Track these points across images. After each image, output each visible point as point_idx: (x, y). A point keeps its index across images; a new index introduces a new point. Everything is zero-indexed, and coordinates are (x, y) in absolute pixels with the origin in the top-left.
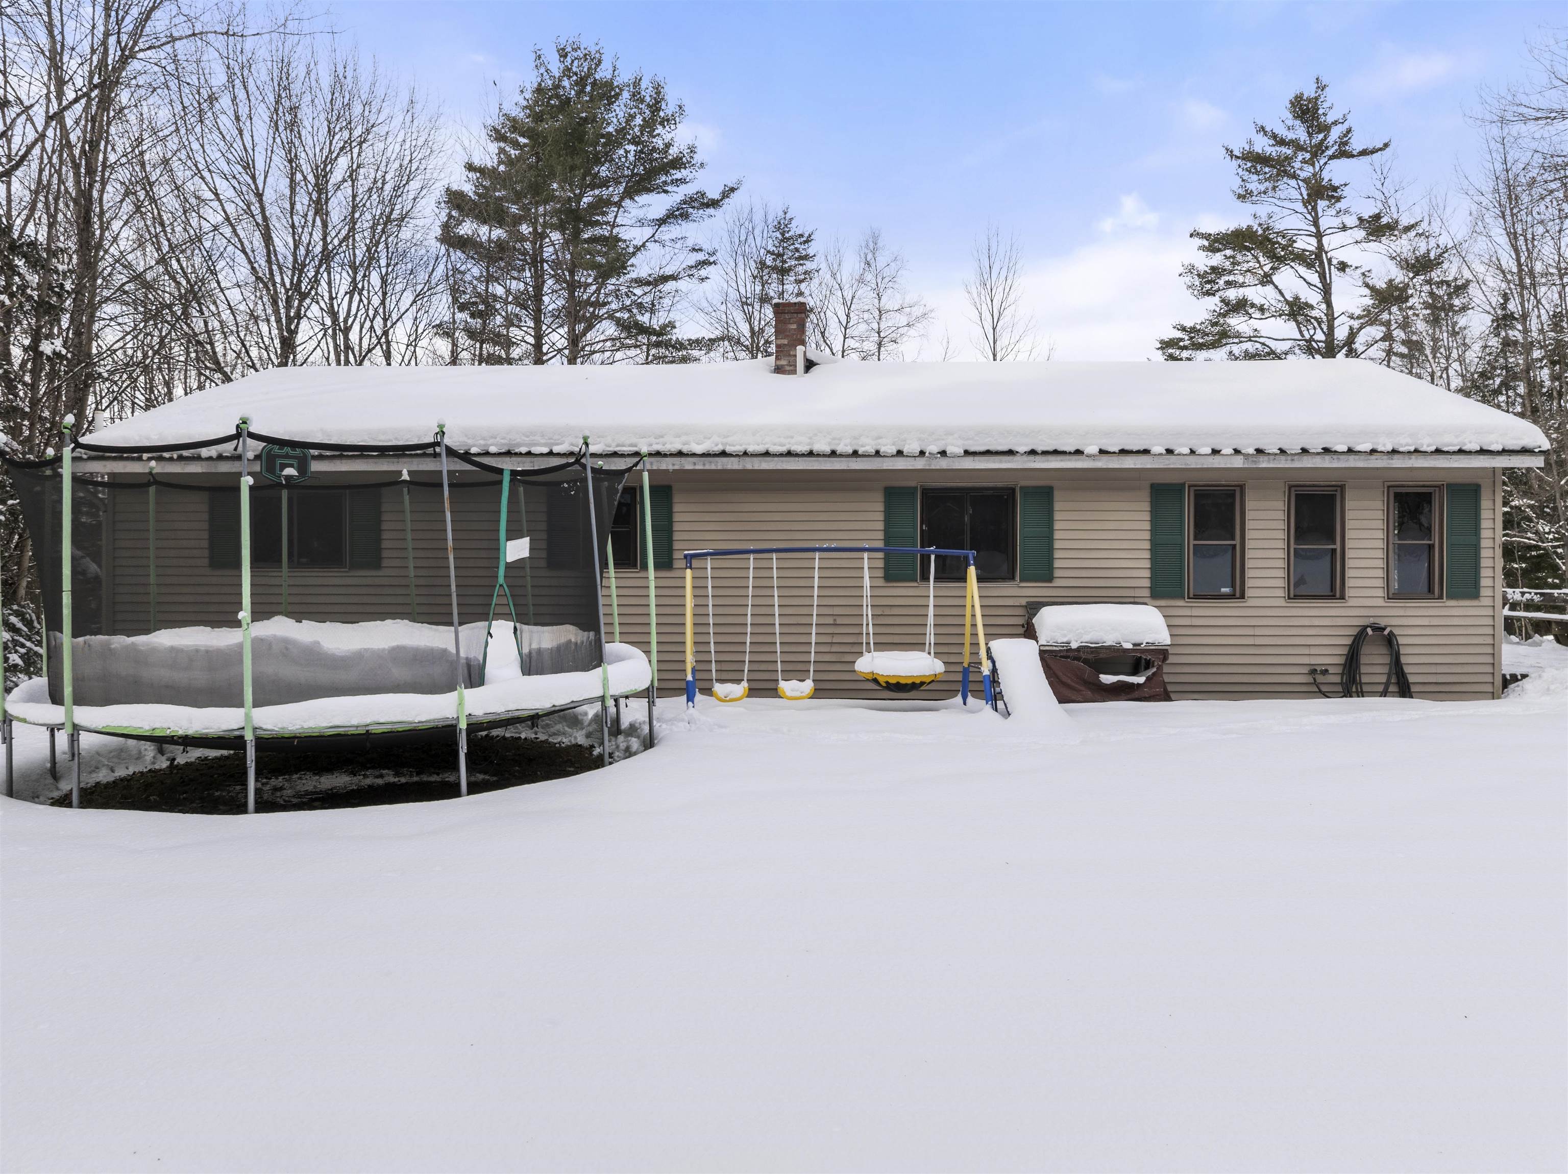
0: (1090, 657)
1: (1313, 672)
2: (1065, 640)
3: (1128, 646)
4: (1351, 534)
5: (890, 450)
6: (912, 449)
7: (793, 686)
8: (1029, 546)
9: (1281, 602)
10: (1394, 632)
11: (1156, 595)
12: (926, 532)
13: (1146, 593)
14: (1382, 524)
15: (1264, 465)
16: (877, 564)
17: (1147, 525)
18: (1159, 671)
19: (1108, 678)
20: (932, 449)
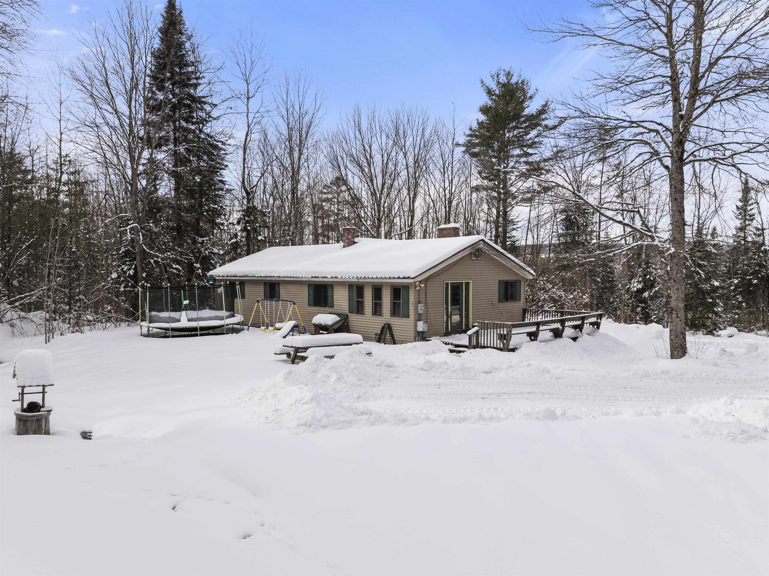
0: (320, 326)
1: (375, 334)
2: (315, 322)
3: (324, 324)
4: (384, 299)
5: (301, 276)
6: (304, 276)
7: (270, 328)
8: (329, 299)
9: (371, 316)
10: (392, 325)
11: (350, 312)
12: (315, 295)
13: (348, 312)
14: (389, 296)
15: (360, 281)
16: (307, 302)
17: (348, 295)
18: (332, 331)
19: (321, 332)
20: (306, 276)
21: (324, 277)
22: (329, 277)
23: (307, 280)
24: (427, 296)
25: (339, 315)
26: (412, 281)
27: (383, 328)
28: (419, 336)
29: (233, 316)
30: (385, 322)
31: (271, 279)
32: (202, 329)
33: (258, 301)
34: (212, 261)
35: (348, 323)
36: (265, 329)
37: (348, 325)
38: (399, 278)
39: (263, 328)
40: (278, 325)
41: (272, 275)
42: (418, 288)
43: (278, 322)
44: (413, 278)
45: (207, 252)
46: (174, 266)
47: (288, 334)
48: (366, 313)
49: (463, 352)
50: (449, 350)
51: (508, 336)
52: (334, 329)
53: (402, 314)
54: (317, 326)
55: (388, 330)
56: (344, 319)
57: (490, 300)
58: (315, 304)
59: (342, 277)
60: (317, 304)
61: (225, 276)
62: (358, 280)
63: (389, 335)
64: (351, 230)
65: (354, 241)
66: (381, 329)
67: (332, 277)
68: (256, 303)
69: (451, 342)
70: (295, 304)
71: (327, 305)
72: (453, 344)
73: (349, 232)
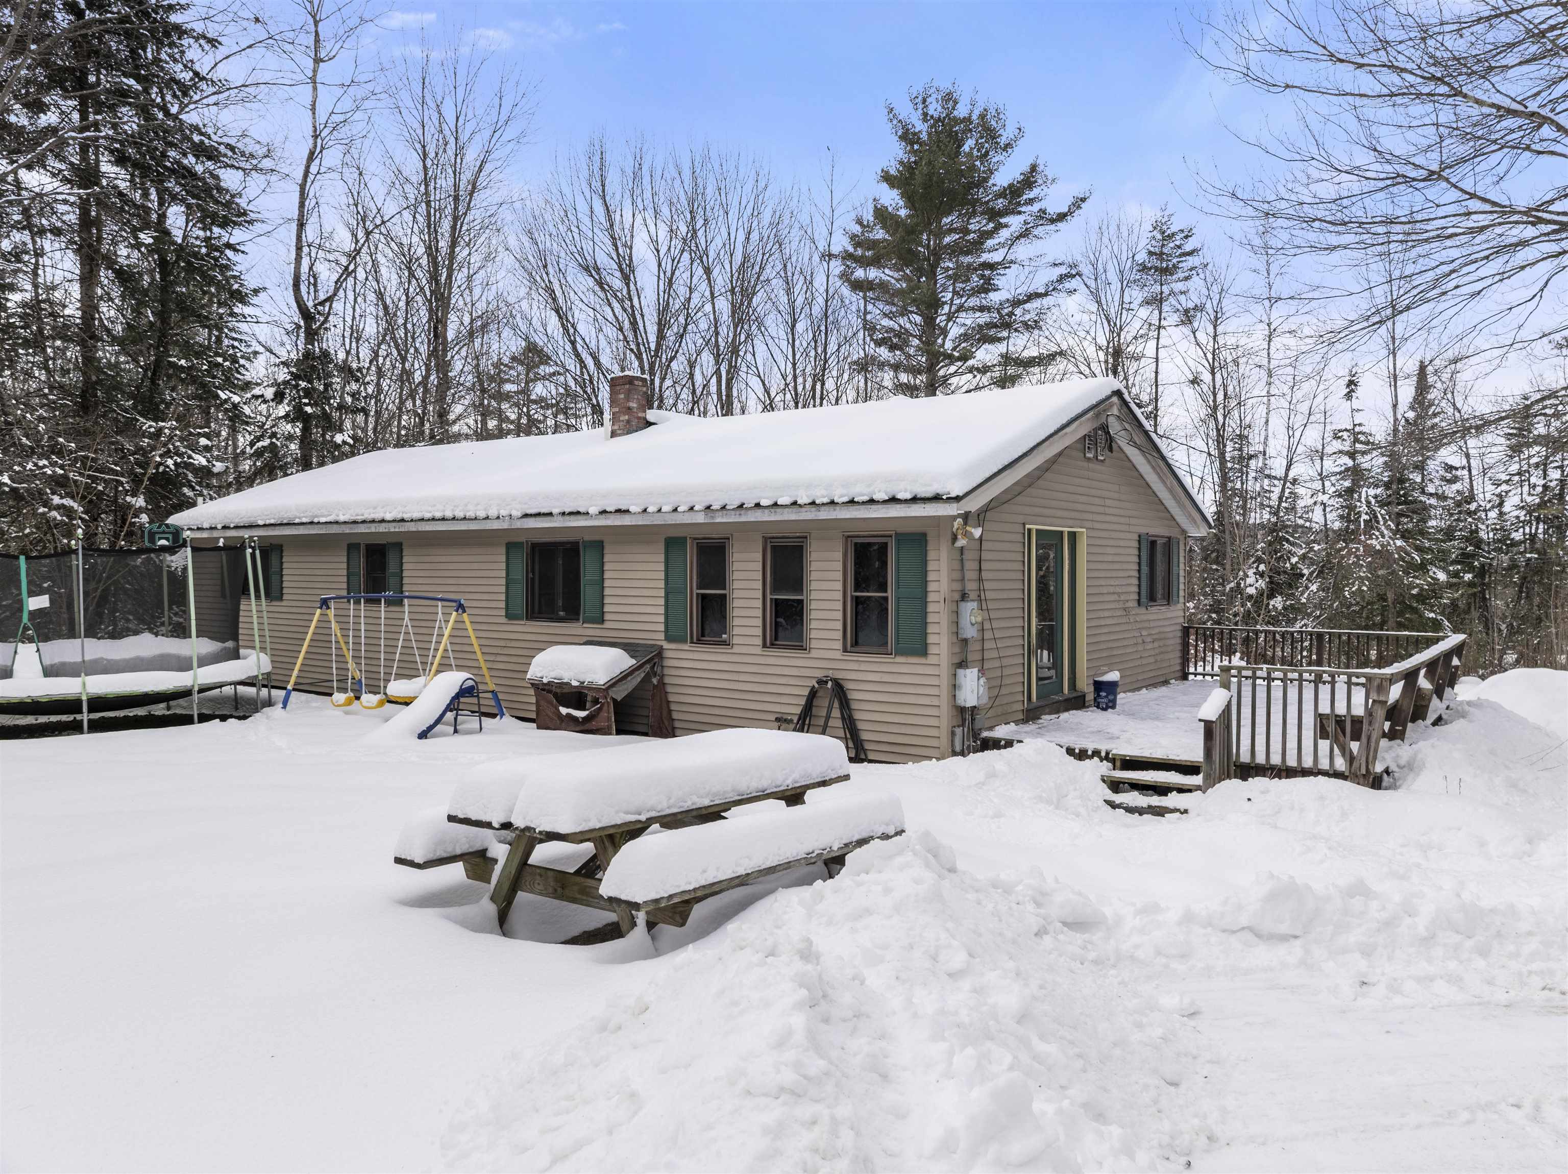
0: (558, 691)
1: (777, 720)
2: (539, 675)
3: (575, 683)
4: (814, 586)
5: (482, 514)
6: (493, 513)
7: (368, 699)
8: (588, 590)
9: (759, 650)
10: (848, 686)
11: (669, 638)
12: (533, 579)
13: (662, 636)
14: (839, 575)
15: (718, 520)
16: (503, 605)
17: (662, 575)
18: (605, 708)
19: (564, 711)
20: (503, 512)
21: (571, 514)
22: (593, 510)
23: (505, 526)
24: (984, 575)
25: (629, 648)
26: (951, 510)
27: (813, 694)
28: (963, 725)
29: (235, 655)
30: (820, 674)
31: (373, 528)
32: (98, 703)
33: (325, 603)
34: (186, 490)
35: (662, 676)
36: (349, 703)
37: (662, 684)
38: (893, 500)
39: (339, 697)
40: (397, 688)
41: (378, 516)
42: (962, 542)
43: (399, 676)
44: (958, 499)
45: (170, 462)
46: (56, 500)
47: (438, 721)
48: (736, 640)
49: (1181, 790)
50: (1104, 781)
51: (1370, 723)
52: (614, 700)
53: (897, 642)
54: (549, 691)
55: (836, 704)
56: (648, 667)
57: (1122, 598)
58: (533, 612)
59: (645, 510)
60: (540, 613)
61: (219, 526)
62: (713, 517)
63: (839, 723)
64: (636, 383)
65: (645, 419)
66: (803, 702)
67: (604, 512)
68: (319, 611)
69: (1090, 747)
70: (464, 611)
71: (578, 614)
72: (1103, 754)
73: (629, 390)
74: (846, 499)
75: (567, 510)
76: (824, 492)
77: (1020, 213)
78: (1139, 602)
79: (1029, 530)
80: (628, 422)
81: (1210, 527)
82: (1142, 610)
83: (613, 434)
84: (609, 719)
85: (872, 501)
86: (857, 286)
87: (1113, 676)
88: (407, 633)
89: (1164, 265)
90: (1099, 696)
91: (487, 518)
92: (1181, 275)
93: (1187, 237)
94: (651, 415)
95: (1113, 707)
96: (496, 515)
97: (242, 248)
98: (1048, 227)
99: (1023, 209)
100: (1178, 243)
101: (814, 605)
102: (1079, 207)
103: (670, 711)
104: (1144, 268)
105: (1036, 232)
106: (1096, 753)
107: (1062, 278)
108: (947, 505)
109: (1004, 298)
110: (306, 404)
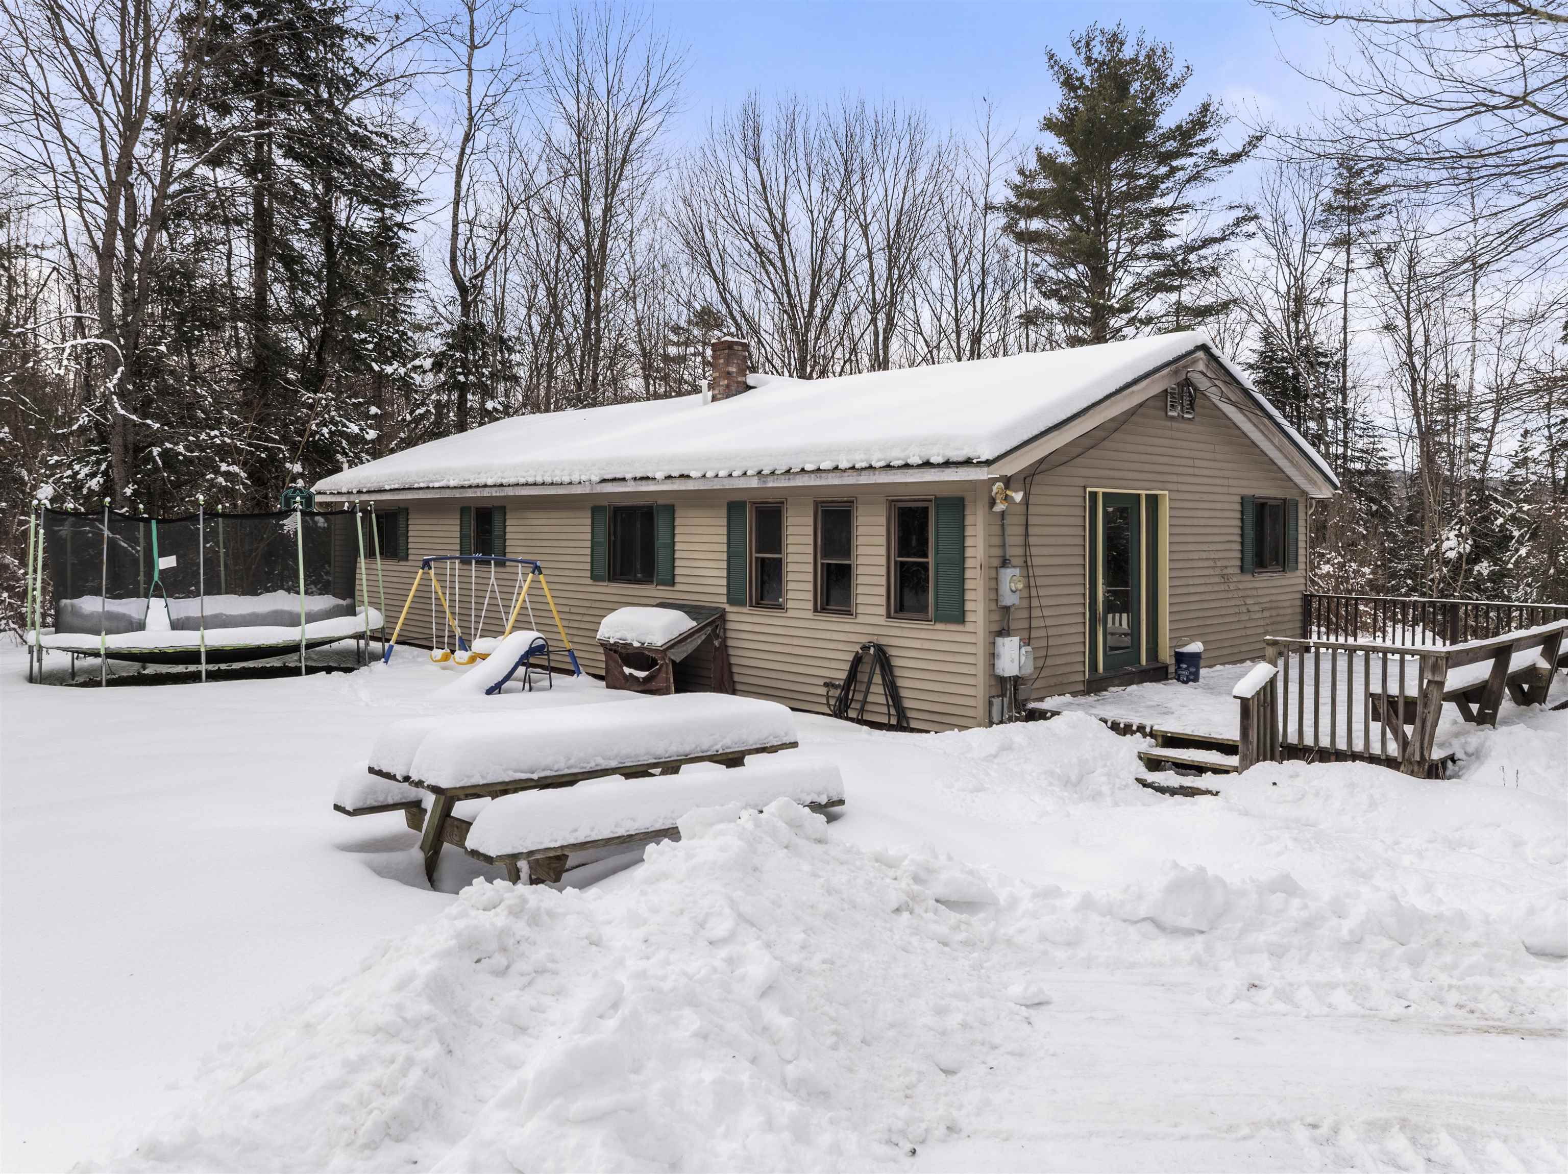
0: (623, 651)
1: (826, 685)
2: (607, 635)
3: (636, 644)
4: (861, 550)
5: (566, 479)
6: (575, 478)
7: (460, 655)
8: (661, 555)
9: (810, 615)
10: (892, 652)
11: (731, 601)
12: (614, 542)
13: (724, 599)
14: (883, 540)
15: (770, 485)
16: (588, 567)
17: (724, 539)
18: (664, 669)
19: (627, 670)
20: (584, 478)
21: (642, 479)
22: (659, 475)
23: (587, 490)
24: (1032, 540)
25: (691, 610)
26: (982, 474)
27: (857, 661)
28: (1003, 695)
29: (351, 611)
30: (864, 640)
31: (479, 493)
32: (216, 655)
33: (427, 564)
34: (339, 456)
35: (725, 639)
36: (446, 658)
37: (724, 647)
38: (927, 464)
39: (438, 653)
40: (479, 645)
41: (481, 481)
42: (1000, 507)
43: (484, 633)
44: (988, 463)
45: (325, 430)
46: (224, 467)
47: (508, 677)
48: (790, 604)
49: (1218, 770)
50: (1140, 758)
51: (1425, 705)
52: (673, 662)
53: (937, 609)
54: (615, 652)
55: (878, 670)
56: (709, 630)
57: (1219, 564)
58: (615, 574)
59: (704, 476)
60: (621, 574)
61: (355, 491)
62: (765, 482)
63: (881, 690)
64: (736, 347)
65: (745, 383)
66: (847, 667)
67: (669, 477)
68: (421, 571)
69: (1136, 721)
70: (541, 573)
71: (652, 576)
72: (1148, 730)
73: (729, 355)
74: (882, 464)
75: (638, 475)
76: (863, 456)
77: (1191, 155)
78: (1242, 569)
79: (1094, 495)
80: (728, 386)
81: (1336, 487)
82: (1248, 577)
83: (714, 399)
84: (667, 680)
85: (907, 466)
86: (1025, 238)
87: (1196, 647)
88: (493, 591)
89: (1352, 203)
90: (1179, 667)
91: (570, 483)
92: (1371, 214)
93: (1376, 172)
94: (751, 379)
95: (1196, 680)
96: (577, 480)
97: (411, 226)
98: (1222, 169)
99: (1195, 151)
100: (1367, 179)
101: (860, 570)
102: (1255, 146)
103: (731, 673)
104: (1329, 208)
105: (1207, 174)
106: (1141, 729)
107: (1238, 223)
108: (978, 469)
109: (1175, 246)
110: (459, 374)
